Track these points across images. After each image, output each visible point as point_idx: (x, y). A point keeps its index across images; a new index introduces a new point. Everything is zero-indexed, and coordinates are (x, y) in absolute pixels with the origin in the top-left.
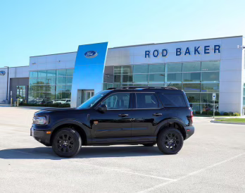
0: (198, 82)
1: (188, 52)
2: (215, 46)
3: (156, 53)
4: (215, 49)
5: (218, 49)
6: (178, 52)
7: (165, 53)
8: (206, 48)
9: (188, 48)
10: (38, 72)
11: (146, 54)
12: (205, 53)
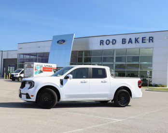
0: (137, 63)
1: (130, 41)
2: (150, 37)
3: (108, 42)
4: (150, 40)
5: (152, 40)
6: (124, 41)
7: (114, 42)
8: (143, 39)
9: (130, 39)
10: (24, 54)
11: (101, 43)
12: (143, 42)
